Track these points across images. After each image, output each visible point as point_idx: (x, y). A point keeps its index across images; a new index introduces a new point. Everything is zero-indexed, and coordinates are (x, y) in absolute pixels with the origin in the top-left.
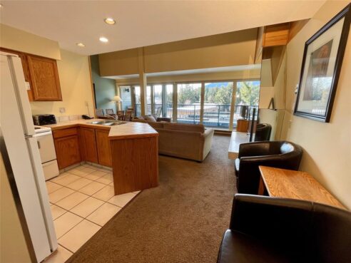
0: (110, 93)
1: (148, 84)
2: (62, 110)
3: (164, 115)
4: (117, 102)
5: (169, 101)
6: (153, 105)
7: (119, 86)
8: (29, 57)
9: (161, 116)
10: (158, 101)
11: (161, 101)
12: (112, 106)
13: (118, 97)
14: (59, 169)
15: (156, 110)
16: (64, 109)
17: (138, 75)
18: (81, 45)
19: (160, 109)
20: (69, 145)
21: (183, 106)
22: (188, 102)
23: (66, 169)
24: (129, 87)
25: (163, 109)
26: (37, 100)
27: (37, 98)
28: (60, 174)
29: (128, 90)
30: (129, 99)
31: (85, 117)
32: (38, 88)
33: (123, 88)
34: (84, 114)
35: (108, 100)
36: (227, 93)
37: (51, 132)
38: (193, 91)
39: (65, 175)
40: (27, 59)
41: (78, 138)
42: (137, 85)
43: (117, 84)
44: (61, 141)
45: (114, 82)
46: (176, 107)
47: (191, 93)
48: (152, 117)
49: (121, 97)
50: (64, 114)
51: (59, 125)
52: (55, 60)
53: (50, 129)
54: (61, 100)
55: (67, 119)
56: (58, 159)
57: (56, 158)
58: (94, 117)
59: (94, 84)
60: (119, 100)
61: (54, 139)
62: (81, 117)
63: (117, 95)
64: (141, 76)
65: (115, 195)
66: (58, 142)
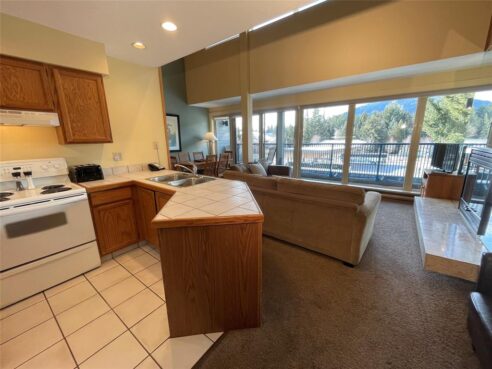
0: (201, 129)
1: (255, 112)
2: (117, 157)
3: (280, 161)
4: (210, 141)
5: (288, 138)
6: (262, 144)
7: (214, 117)
8: (56, 71)
9: (274, 163)
10: (271, 139)
11: (275, 138)
12: (203, 147)
13: (212, 134)
14: (101, 255)
15: (267, 151)
16: (120, 155)
17: (239, 98)
18: (139, 45)
19: (273, 151)
20: (118, 216)
21: (307, 145)
22: (316, 139)
23: (115, 254)
24: (226, 119)
25: (278, 151)
26: (71, 143)
27: (71, 138)
29: (226, 123)
30: (227, 136)
31: (153, 168)
32: (72, 122)
33: (219, 120)
34: (151, 162)
35: (199, 139)
36: (383, 122)
37: (85, 196)
38: (325, 122)
39: (112, 265)
40: (53, 75)
41: (134, 204)
42: (239, 114)
43: (211, 115)
44: (106, 210)
45: (207, 112)
46: (300, 147)
47: (321, 125)
48: (260, 166)
49: (215, 134)
50: (120, 163)
51: (109, 180)
52: (100, 76)
53: (84, 190)
54: (110, 141)
55: (125, 170)
56: (98, 240)
57: (94, 238)
58: (167, 167)
59: (178, 116)
60: (214, 138)
61: (93, 207)
62: (147, 167)
63: (209, 130)
64: (244, 100)
65: (171, 337)
66: (99, 212)
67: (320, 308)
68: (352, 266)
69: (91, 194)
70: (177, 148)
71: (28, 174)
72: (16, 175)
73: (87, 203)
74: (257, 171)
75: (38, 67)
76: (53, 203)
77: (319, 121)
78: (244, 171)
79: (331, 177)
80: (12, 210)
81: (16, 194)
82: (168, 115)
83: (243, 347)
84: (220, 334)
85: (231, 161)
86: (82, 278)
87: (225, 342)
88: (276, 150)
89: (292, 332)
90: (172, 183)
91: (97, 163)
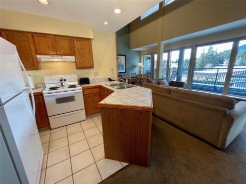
1: (165, 51)
2: (96, 74)
3: (179, 78)
4: (140, 68)
5: (186, 66)
6: (168, 69)
7: (143, 55)
9: (175, 80)
10: (174, 66)
11: (177, 66)
12: (136, 71)
13: (141, 64)
14: (87, 115)
15: (171, 74)
16: (97, 74)
17: (157, 44)
18: (106, 23)
19: (175, 73)
20: (94, 100)
21: (202, 69)
23: (92, 116)
24: (150, 56)
25: (178, 73)
26: (79, 68)
27: (79, 66)
28: (87, 118)
29: (149, 58)
31: (110, 80)
32: (79, 60)
34: (110, 77)
35: (135, 66)
37: (81, 90)
38: (217, 55)
39: (90, 120)
42: (156, 53)
43: (142, 54)
44: (89, 97)
45: (140, 53)
46: (193, 70)
47: (214, 57)
48: (165, 81)
49: (143, 64)
50: (97, 77)
51: (91, 84)
52: (90, 39)
53: (81, 88)
54: (93, 68)
55: (98, 80)
56: (85, 109)
57: (84, 108)
58: (116, 80)
59: (125, 56)
60: (142, 66)
61: (84, 95)
62: (108, 79)
63: (140, 62)
64: (159, 45)
65: (105, 158)
66: (87, 97)
67: (188, 168)
68: (219, 149)
69: (84, 90)
70: (124, 71)
71: (65, 80)
72: (61, 80)
73: (82, 93)
74: (163, 84)
75: (69, 38)
76: (71, 92)
77: (212, 55)
78: (156, 84)
79: (215, 89)
80: (58, 94)
81: (61, 87)
82: (118, 55)
83: (137, 175)
84: (127, 164)
85: (149, 78)
86: (79, 123)
87: (128, 169)
88: (177, 73)
89: (167, 177)
90: (115, 87)
91: (88, 77)
